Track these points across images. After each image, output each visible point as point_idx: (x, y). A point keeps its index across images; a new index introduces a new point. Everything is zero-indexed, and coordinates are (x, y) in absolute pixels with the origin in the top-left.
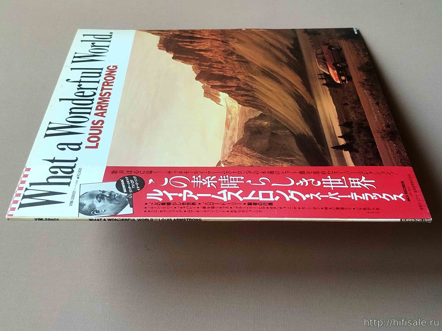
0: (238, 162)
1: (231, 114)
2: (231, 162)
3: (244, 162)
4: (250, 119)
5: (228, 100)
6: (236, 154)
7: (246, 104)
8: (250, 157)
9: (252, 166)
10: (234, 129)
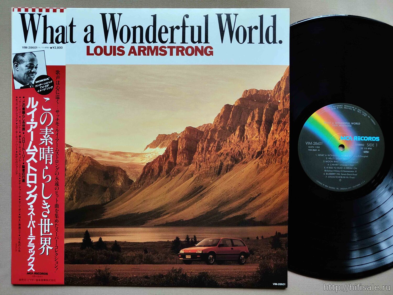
0: (70, 160)
1: (133, 156)
2: (70, 155)
3: (71, 164)
4: (125, 172)
5: (154, 154)
6: (80, 159)
7: (146, 170)
8: (76, 169)
9: (66, 170)
10: (111, 159)
